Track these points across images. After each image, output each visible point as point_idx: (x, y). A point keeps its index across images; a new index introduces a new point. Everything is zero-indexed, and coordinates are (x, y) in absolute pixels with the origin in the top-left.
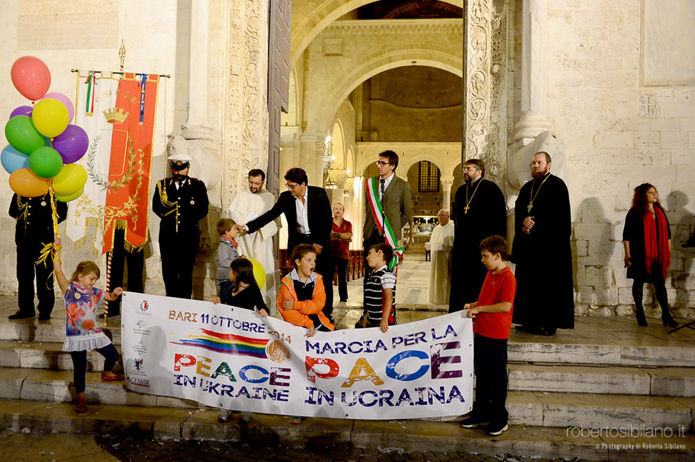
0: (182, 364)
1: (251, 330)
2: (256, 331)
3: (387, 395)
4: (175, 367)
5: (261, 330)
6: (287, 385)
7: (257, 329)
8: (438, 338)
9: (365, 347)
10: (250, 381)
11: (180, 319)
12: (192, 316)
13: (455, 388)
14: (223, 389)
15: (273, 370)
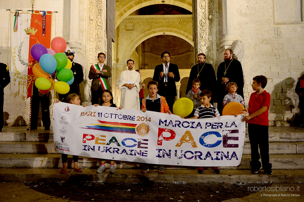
0: (87, 139)
1: (128, 119)
2: (130, 120)
3: (199, 154)
4: (83, 141)
5: (133, 119)
6: (147, 148)
7: (131, 119)
8: (228, 127)
9: (191, 125)
10: (127, 146)
11: (86, 115)
12: (93, 113)
13: (234, 153)
14: (114, 150)
15: (139, 141)
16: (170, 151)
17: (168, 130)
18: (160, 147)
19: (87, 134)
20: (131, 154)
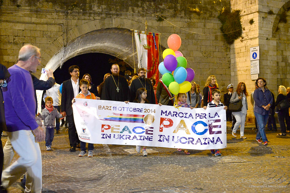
0: (105, 129)
1: (137, 111)
3: (192, 140)
4: (102, 130)
5: (141, 111)
6: (152, 134)
7: (139, 111)
8: (212, 117)
9: (184, 115)
10: (137, 133)
11: (104, 109)
12: (109, 107)
13: (218, 138)
14: (126, 137)
15: (147, 128)
16: (169, 136)
17: (168, 119)
18: (161, 133)
19: (104, 124)
20: (140, 139)
